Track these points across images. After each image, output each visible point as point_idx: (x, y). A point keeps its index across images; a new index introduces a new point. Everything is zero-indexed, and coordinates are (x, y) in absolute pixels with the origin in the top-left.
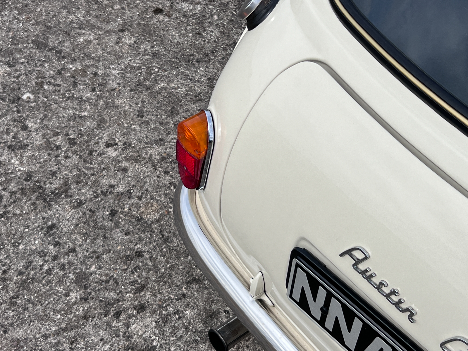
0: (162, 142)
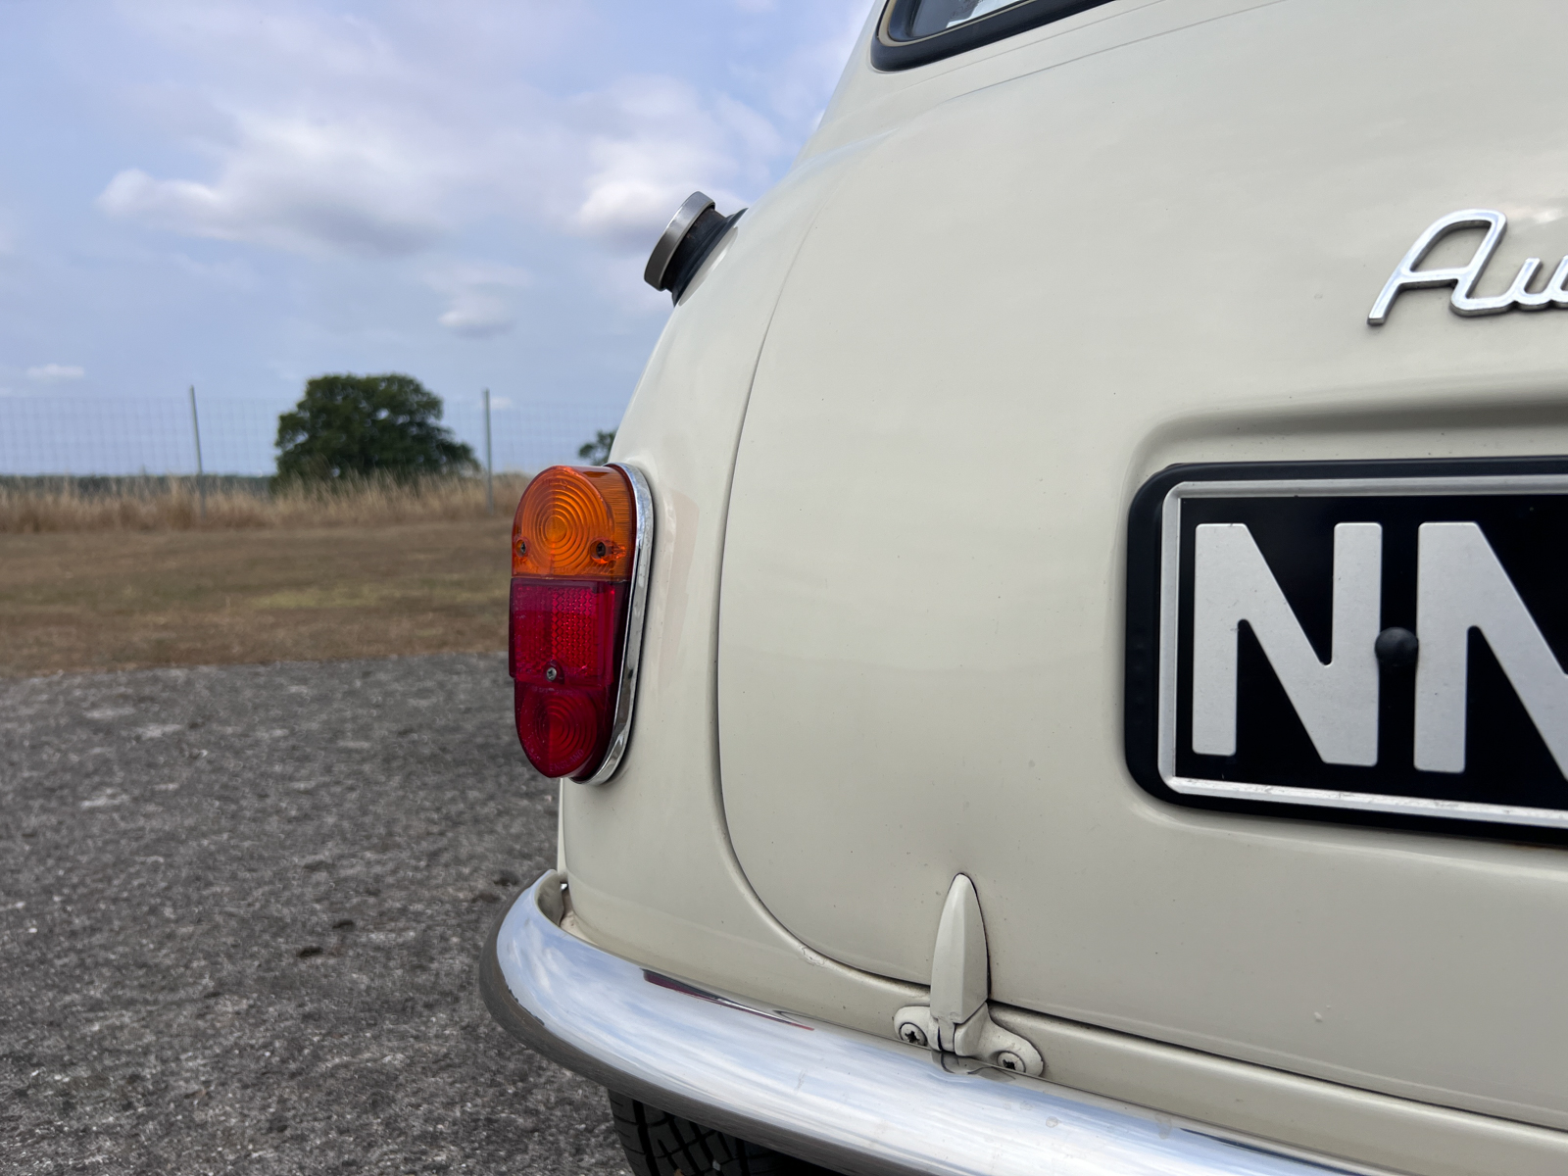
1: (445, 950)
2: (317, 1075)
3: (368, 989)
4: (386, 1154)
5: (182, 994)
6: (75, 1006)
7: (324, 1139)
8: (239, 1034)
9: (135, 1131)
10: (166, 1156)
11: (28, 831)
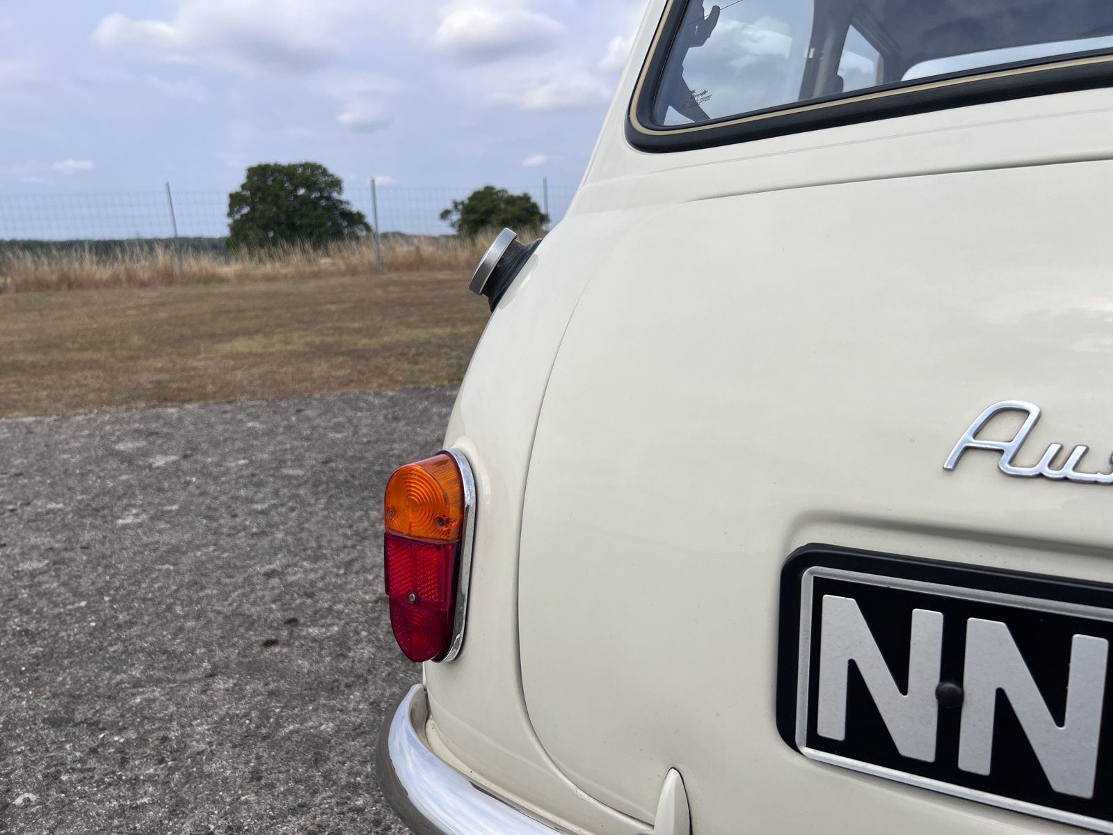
0: (306, 809)
1: (358, 641)
2: (279, 738)
3: (309, 671)
4: (324, 799)
5: (191, 675)
6: (124, 683)
7: (286, 787)
8: (229, 706)
9: (167, 780)
10: (187, 798)
11: (84, 544)
